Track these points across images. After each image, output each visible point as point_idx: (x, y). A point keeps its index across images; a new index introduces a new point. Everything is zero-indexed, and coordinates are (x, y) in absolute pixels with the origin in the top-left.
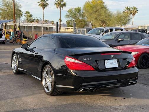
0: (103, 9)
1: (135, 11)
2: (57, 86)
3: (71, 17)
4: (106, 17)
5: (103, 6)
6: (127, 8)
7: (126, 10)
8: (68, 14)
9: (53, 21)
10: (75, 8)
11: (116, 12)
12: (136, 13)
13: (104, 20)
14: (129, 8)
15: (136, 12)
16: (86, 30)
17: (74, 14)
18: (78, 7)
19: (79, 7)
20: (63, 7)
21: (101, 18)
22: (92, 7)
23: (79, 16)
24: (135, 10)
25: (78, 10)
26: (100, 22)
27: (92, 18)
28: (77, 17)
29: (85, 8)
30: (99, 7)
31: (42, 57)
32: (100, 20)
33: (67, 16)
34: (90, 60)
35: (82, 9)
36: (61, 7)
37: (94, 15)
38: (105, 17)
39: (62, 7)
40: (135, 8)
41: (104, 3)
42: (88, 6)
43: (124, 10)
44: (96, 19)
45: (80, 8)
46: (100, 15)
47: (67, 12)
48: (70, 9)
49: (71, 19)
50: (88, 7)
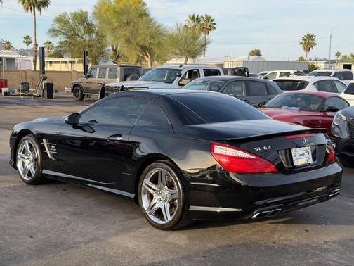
0: (145, 18)
1: (210, 26)
2: (193, 208)
3: (63, 34)
4: (152, 37)
5: (142, 12)
6: (194, 17)
7: (191, 22)
8: (57, 26)
9: (8, 43)
10: (73, 12)
11: (174, 28)
12: (210, 30)
13: (147, 45)
14: (197, 18)
15: (212, 28)
16: (119, 68)
17: (72, 28)
18: (82, 11)
19: (84, 10)
20: (42, 9)
21: (140, 39)
22: (117, 12)
23: (83, 32)
24: (209, 24)
25: (82, 18)
26: (139, 48)
27: (117, 38)
28: (80, 34)
29: (98, 14)
30: (133, 14)
31: (136, 144)
32: (137, 44)
33: (54, 32)
34: (268, 150)
35: (90, 15)
36: (36, 9)
37: (123, 32)
38: (148, 38)
39: (39, 9)
40: (208, 18)
41: (144, 4)
42: (108, 10)
43: (187, 23)
44: (128, 41)
45: (87, 13)
46: (136, 33)
47: (54, 21)
48: (60, 16)
49: (62, 40)
50: (108, 13)
